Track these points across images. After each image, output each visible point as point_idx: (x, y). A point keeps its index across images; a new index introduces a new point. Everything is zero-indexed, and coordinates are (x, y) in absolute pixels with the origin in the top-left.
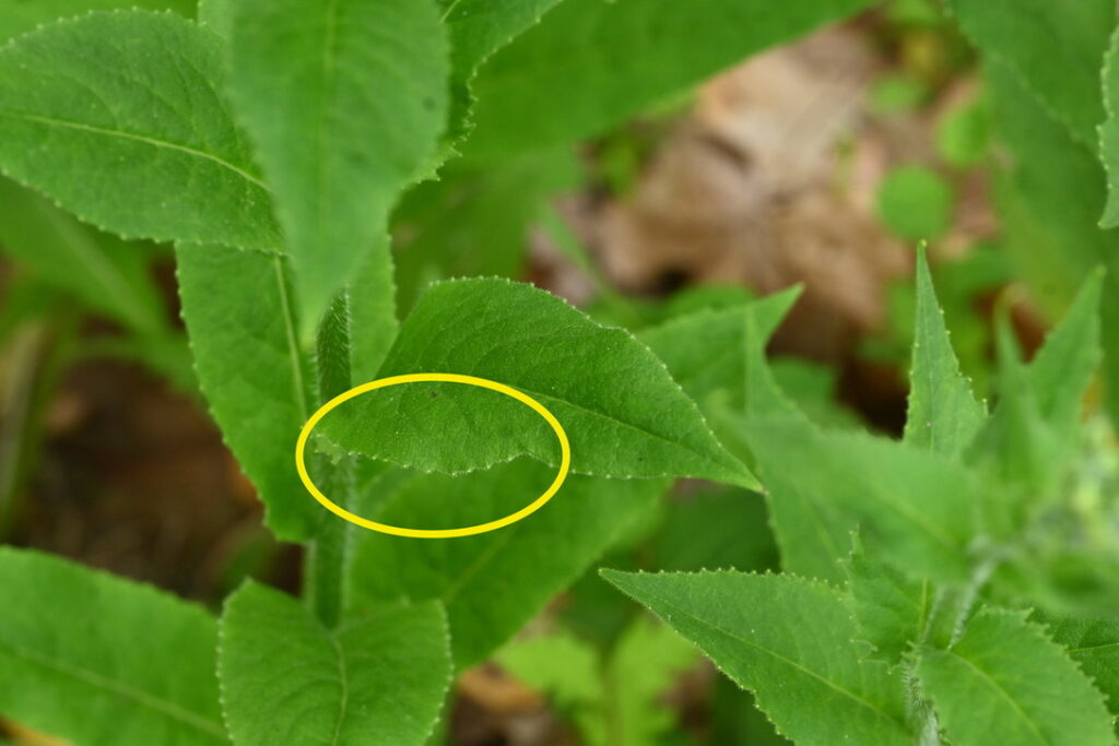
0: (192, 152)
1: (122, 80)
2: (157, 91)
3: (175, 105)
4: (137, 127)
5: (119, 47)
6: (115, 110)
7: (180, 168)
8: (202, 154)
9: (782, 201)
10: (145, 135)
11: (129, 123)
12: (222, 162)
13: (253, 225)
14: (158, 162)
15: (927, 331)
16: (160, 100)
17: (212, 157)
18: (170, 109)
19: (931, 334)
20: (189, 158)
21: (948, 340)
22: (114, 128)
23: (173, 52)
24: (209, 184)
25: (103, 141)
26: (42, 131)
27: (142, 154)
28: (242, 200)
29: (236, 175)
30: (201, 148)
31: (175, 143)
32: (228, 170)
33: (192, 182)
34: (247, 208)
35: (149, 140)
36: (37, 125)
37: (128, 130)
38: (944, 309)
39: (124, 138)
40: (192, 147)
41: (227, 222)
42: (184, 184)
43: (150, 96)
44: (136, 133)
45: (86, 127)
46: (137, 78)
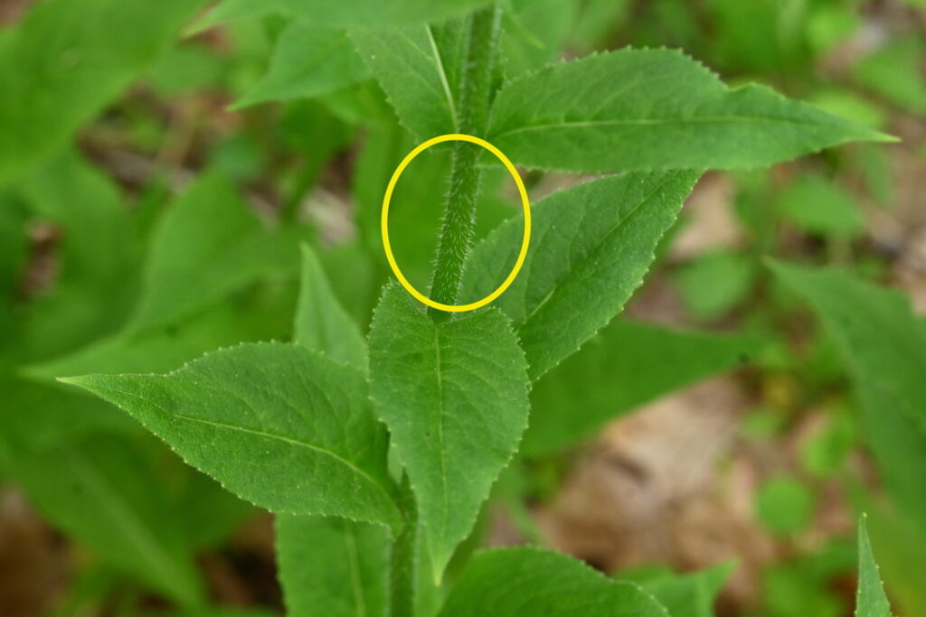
0: (315, 448)
1: (265, 393)
2: (290, 403)
3: (303, 413)
4: (277, 429)
5: (262, 370)
6: (261, 416)
7: (308, 460)
8: (321, 450)
9: (675, 507)
10: (282, 435)
11: (271, 426)
12: (335, 456)
13: (361, 503)
14: (293, 455)
15: (866, 582)
16: (292, 409)
17: (329, 453)
18: (299, 415)
19: (869, 583)
20: (313, 453)
21: (881, 588)
22: (261, 430)
23: (301, 374)
24: (329, 472)
25: (254, 439)
26: (211, 431)
27: (280, 450)
28: (353, 484)
29: (346, 467)
30: (320, 445)
31: (303, 441)
32: (341, 463)
33: (317, 470)
34: (356, 490)
35: (285, 439)
36: (208, 426)
37: (270, 431)
38: (879, 565)
39: (268, 438)
40: (315, 444)
41: (343, 500)
42: (312, 471)
43: (286, 406)
44: (275, 434)
45: (241, 428)
46: (276, 393)
